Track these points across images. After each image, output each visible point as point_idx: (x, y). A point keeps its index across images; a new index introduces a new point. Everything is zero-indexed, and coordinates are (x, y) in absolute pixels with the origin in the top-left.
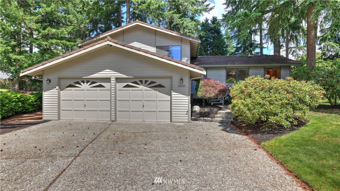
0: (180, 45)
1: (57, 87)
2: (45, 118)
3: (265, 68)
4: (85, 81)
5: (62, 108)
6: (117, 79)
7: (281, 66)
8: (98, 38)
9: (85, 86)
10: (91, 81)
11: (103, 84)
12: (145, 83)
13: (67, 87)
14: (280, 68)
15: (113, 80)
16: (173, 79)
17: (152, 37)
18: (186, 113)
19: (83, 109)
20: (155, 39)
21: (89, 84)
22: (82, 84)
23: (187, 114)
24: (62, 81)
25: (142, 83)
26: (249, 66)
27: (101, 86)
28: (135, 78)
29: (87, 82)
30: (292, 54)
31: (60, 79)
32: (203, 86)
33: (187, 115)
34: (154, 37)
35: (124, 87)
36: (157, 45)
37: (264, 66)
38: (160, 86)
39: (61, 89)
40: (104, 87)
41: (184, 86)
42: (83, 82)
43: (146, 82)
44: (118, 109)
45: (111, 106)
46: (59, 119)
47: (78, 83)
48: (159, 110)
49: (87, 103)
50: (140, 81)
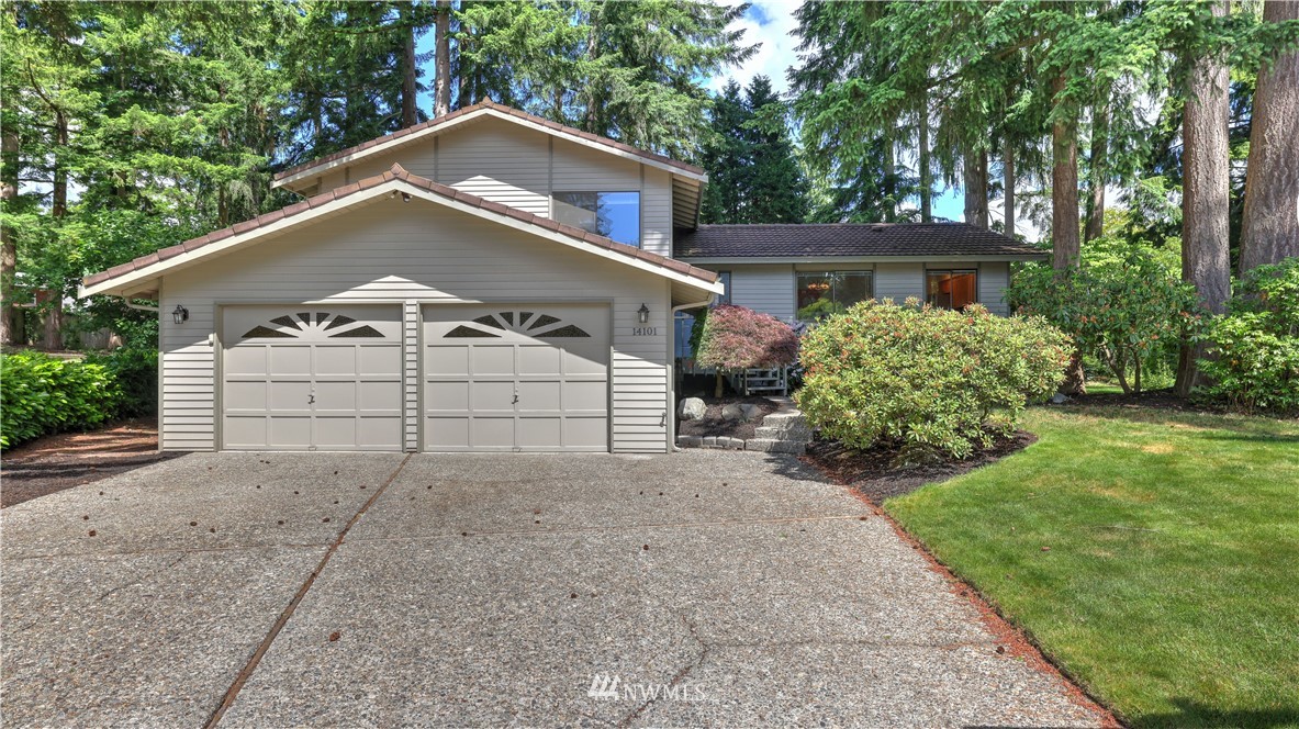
0: (638, 187)
1: (211, 337)
2: (166, 444)
3: (928, 270)
4: (313, 315)
5: (228, 410)
6: (423, 306)
7: (979, 263)
8: (344, 160)
9: (312, 332)
10: (333, 316)
11: (373, 324)
12: (522, 323)
13: (249, 335)
14: (977, 268)
15: (411, 315)
16: (617, 307)
17: (540, 159)
18: (659, 420)
19: (307, 411)
20: (551, 168)
21: (325, 324)
22: (301, 324)
23: (661, 425)
24: (228, 315)
25: (511, 322)
26: (875, 264)
27: (367, 332)
28: (487, 304)
29: (320, 319)
30: (1033, 216)
32: (714, 330)
33: (664, 429)
34: (547, 160)
35: (449, 335)
36: (557, 188)
37: (924, 263)
38: (573, 331)
39: (227, 342)
40: (378, 335)
41: (652, 332)
42: (306, 318)
43: (524, 317)
44: (428, 410)
45: (404, 401)
46: (219, 446)
47: (288, 322)
48: (569, 411)
49: (317, 390)
50: (501, 314)
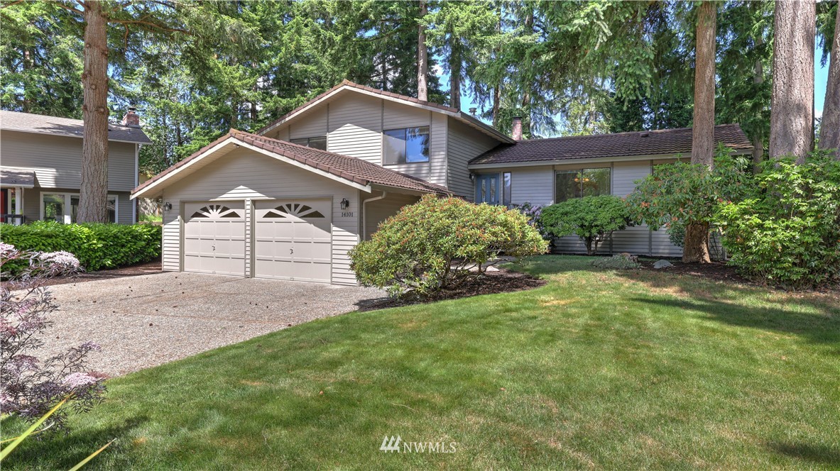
1: (179, 217)
2: (165, 268)
4: (215, 207)
5: (186, 253)
6: (254, 202)
9: (214, 215)
10: (221, 207)
11: (236, 211)
12: (295, 210)
13: (193, 216)
15: (248, 204)
16: (335, 201)
17: (375, 113)
19: (211, 254)
20: (382, 116)
21: (219, 210)
22: (211, 211)
24: (187, 206)
25: (290, 210)
27: (234, 215)
28: (278, 200)
29: (218, 207)
31: (183, 203)
34: (380, 111)
35: (265, 217)
36: (385, 128)
38: (317, 215)
39: (185, 220)
40: (238, 216)
41: (351, 214)
42: (212, 208)
43: (296, 206)
44: (257, 256)
45: (245, 251)
46: (182, 269)
47: (205, 210)
48: (316, 259)
49: (217, 244)
50: (286, 205)
